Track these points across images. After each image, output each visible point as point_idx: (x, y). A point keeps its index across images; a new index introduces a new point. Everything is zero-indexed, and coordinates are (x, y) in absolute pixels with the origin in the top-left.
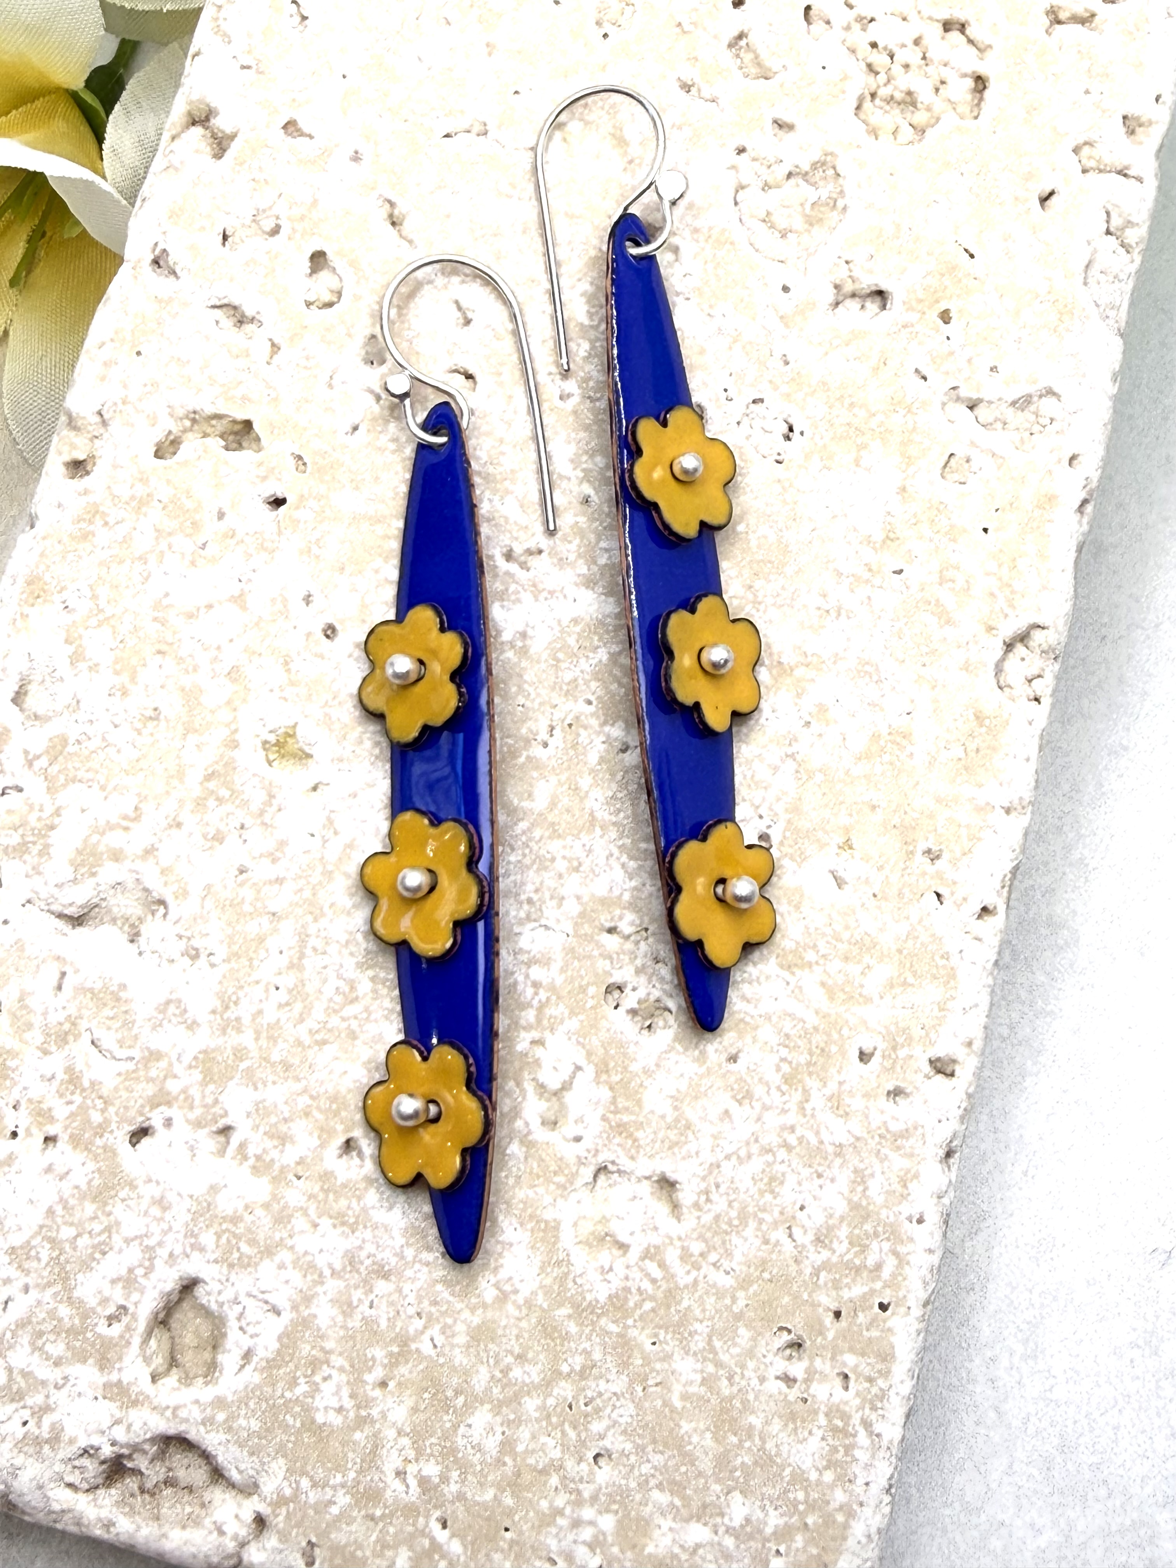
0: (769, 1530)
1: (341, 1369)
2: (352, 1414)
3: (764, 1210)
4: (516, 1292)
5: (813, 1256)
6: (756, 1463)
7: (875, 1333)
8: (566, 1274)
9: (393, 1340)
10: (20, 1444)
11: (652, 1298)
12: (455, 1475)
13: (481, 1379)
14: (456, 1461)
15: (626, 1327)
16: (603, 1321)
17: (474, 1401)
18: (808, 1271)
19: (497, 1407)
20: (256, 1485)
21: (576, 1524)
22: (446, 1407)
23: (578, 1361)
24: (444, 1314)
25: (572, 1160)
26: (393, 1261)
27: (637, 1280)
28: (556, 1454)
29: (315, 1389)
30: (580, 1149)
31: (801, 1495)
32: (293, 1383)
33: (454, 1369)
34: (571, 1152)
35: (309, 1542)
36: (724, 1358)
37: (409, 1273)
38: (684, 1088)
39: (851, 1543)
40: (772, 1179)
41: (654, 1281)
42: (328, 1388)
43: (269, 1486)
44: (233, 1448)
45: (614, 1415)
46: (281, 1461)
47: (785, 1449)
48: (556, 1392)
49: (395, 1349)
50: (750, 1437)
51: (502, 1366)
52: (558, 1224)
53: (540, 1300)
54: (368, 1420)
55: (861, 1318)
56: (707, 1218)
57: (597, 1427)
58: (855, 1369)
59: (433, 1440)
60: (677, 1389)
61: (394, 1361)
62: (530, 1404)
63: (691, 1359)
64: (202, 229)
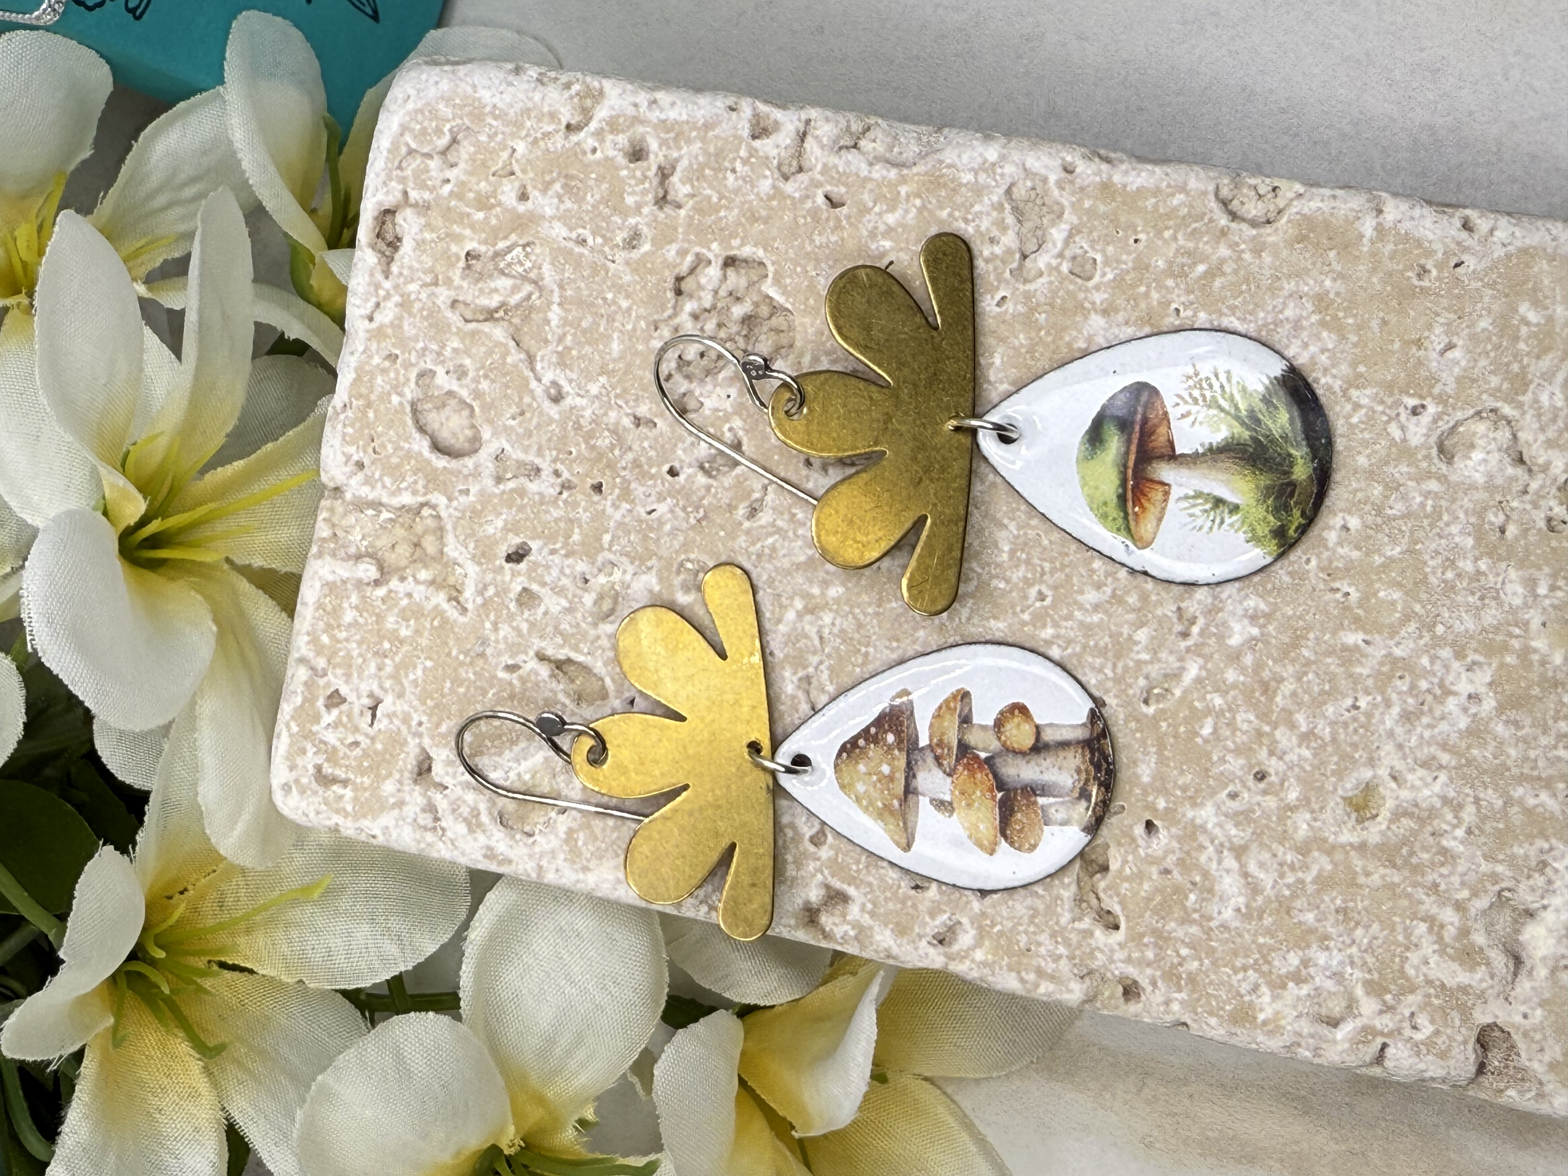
64: (914, 906)
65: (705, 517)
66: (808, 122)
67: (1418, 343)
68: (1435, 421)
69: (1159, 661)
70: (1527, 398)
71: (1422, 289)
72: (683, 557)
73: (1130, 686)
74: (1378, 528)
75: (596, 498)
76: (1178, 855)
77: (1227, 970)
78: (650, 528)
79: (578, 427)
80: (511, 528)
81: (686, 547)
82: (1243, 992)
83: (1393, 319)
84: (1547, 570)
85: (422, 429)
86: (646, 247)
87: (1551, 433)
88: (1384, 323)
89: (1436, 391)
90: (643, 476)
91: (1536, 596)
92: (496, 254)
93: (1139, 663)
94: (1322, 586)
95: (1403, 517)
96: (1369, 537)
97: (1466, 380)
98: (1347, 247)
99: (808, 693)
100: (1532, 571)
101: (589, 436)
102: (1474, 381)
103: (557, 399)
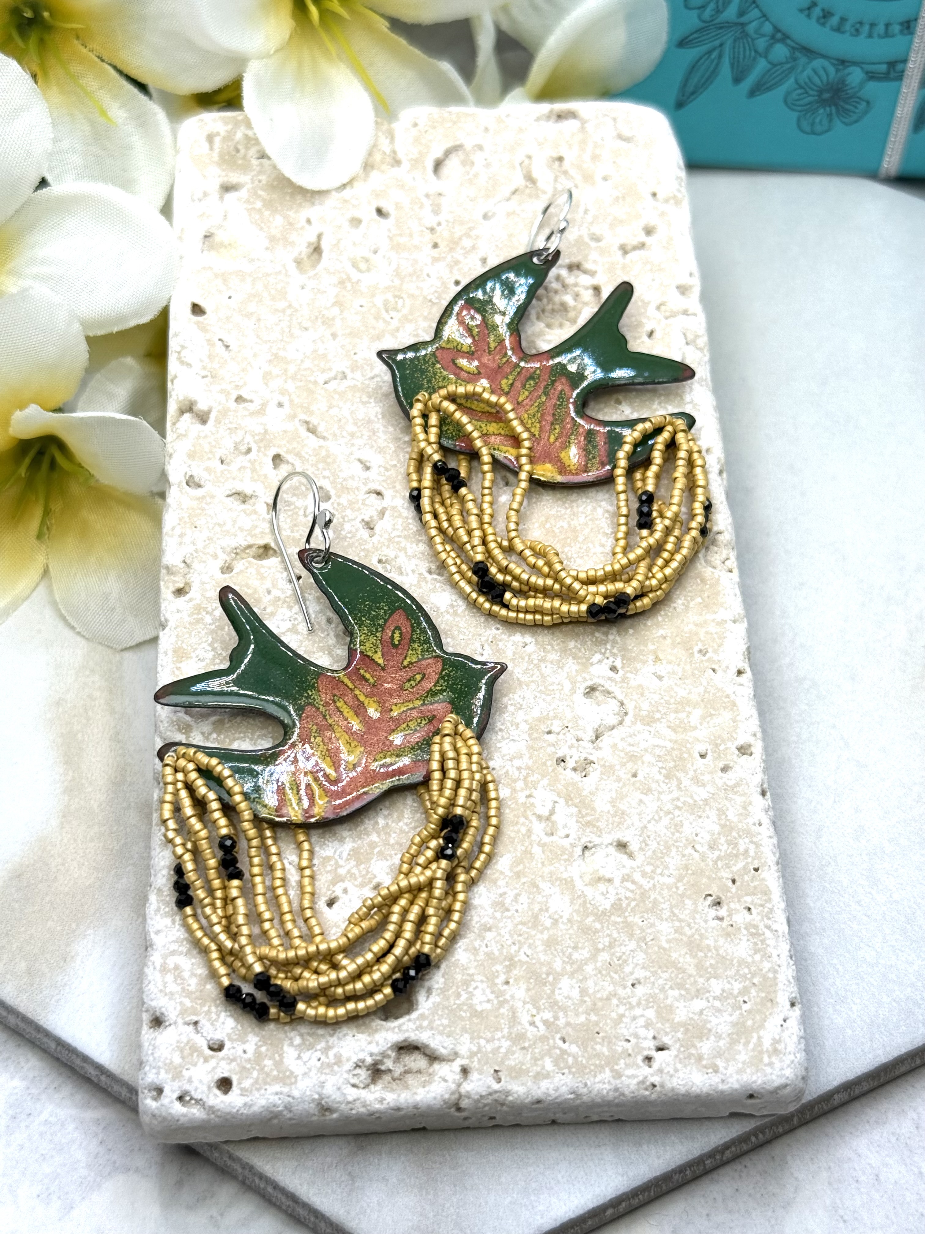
0: (736, 992)
1: (482, 981)
2: (495, 1002)
3: (676, 841)
4: (561, 917)
5: (711, 856)
6: (717, 963)
7: (756, 883)
8: (585, 902)
9: (505, 960)
10: (320, 1070)
11: (634, 900)
12: (561, 1014)
13: (558, 965)
14: (559, 1007)
15: (625, 917)
16: (613, 918)
17: (557, 977)
18: (711, 863)
19: (572, 975)
20: (456, 1054)
21: (634, 1018)
22: (545, 984)
23: (607, 941)
24: (527, 938)
25: (568, 846)
26: (491, 921)
27: (623, 893)
28: (611, 988)
29: (471, 995)
30: (570, 840)
31: (746, 971)
32: (458, 995)
33: (542, 964)
34: (566, 843)
35: (496, 1071)
36: (682, 917)
37: (501, 925)
38: (614, 796)
39: (781, 986)
40: (676, 825)
41: (632, 891)
42: (478, 993)
43: (463, 1050)
44: (439, 1038)
45: (635, 961)
46: (467, 1036)
47: (730, 951)
48: (600, 958)
49: (507, 963)
50: (710, 950)
51: (567, 954)
52: (571, 878)
53: (576, 917)
54: (506, 1001)
55: (746, 878)
56: (649, 853)
57: (627, 969)
58: (752, 903)
59: (544, 1001)
60: (663, 939)
61: (509, 969)
62: (589, 969)
63: (665, 923)
64: (209, 459)
65: (434, 304)
66: (695, 315)
67: (657, 659)
68: (610, 679)
69: (409, 560)
70: (639, 726)
71: (693, 653)
72: (405, 296)
73: (388, 547)
74: (531, 662)
75: (430, 245)
76: (282, 596)
77: (210, 639)
78: (418, 277)
79: (471, 229)
80: (398, 206)
81: (412, 296)
82: (197, 652)
83: (669, 641)
84: (530, 763)
85: (448, 153)
86: (593, 244)
87: (621, 745)
88: (665, 638)
89: (628, 675)
90: (451, 267)
91: (511, 760)
92: (565, 173)
93: (405, 549)
94: (483, 639)
95: (542, 675)
96: (523, 659)
97: (641, 690)
98: (706, 606)
99: (335, 378)
100: (528, 755)
101: (468, 235)
102: (642, 695)
103: (485, 217)
